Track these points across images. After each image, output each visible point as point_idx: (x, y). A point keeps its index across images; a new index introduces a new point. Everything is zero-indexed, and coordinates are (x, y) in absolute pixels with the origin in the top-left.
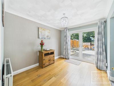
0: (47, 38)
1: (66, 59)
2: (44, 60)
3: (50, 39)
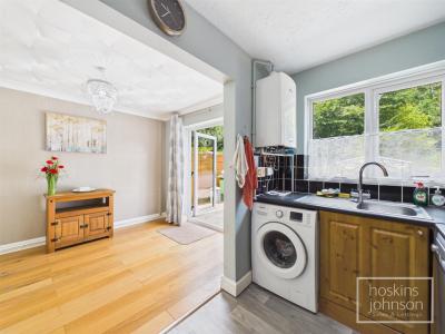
0: (88, 150)
1: (172, 223)
2: (54, 224)
3: (102, 153)
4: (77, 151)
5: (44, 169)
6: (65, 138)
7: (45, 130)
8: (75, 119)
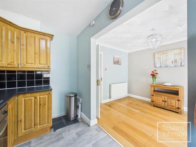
0: (172, 65)
2: (153, 95)
4: (166, 67)
5: (152, 75)
6: (162, 61)
7: (154, 59)
8: (166, 52)
